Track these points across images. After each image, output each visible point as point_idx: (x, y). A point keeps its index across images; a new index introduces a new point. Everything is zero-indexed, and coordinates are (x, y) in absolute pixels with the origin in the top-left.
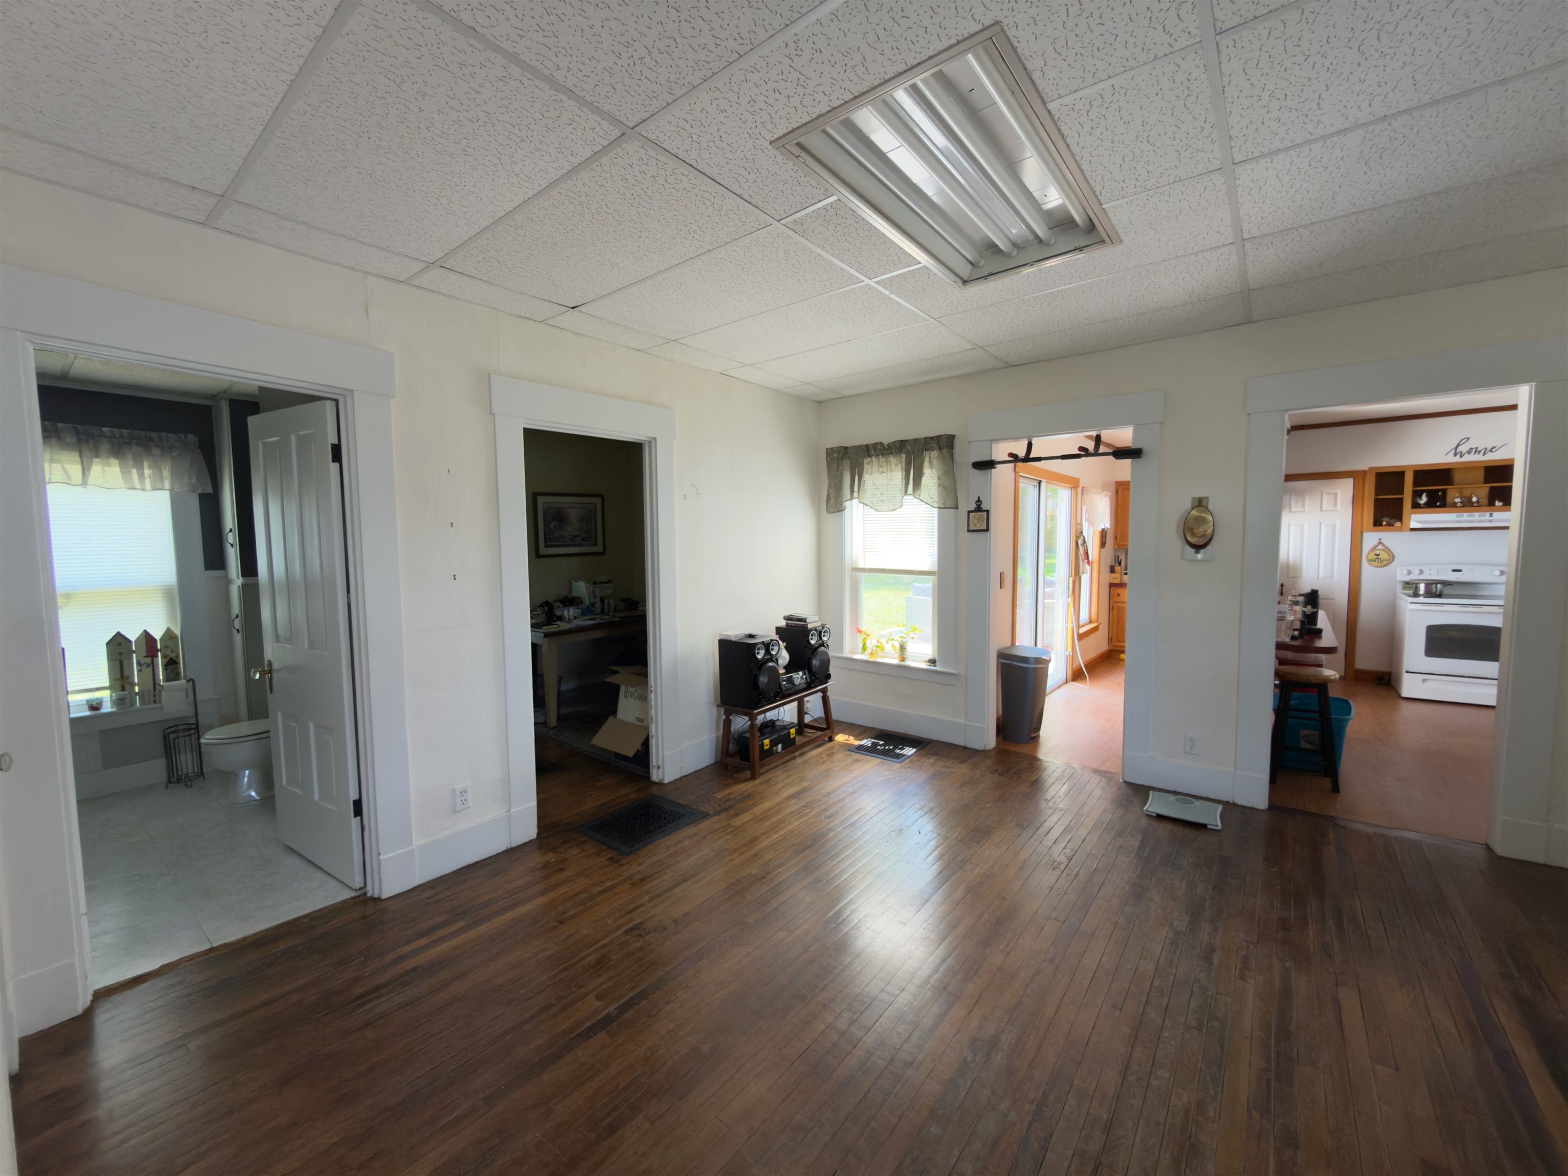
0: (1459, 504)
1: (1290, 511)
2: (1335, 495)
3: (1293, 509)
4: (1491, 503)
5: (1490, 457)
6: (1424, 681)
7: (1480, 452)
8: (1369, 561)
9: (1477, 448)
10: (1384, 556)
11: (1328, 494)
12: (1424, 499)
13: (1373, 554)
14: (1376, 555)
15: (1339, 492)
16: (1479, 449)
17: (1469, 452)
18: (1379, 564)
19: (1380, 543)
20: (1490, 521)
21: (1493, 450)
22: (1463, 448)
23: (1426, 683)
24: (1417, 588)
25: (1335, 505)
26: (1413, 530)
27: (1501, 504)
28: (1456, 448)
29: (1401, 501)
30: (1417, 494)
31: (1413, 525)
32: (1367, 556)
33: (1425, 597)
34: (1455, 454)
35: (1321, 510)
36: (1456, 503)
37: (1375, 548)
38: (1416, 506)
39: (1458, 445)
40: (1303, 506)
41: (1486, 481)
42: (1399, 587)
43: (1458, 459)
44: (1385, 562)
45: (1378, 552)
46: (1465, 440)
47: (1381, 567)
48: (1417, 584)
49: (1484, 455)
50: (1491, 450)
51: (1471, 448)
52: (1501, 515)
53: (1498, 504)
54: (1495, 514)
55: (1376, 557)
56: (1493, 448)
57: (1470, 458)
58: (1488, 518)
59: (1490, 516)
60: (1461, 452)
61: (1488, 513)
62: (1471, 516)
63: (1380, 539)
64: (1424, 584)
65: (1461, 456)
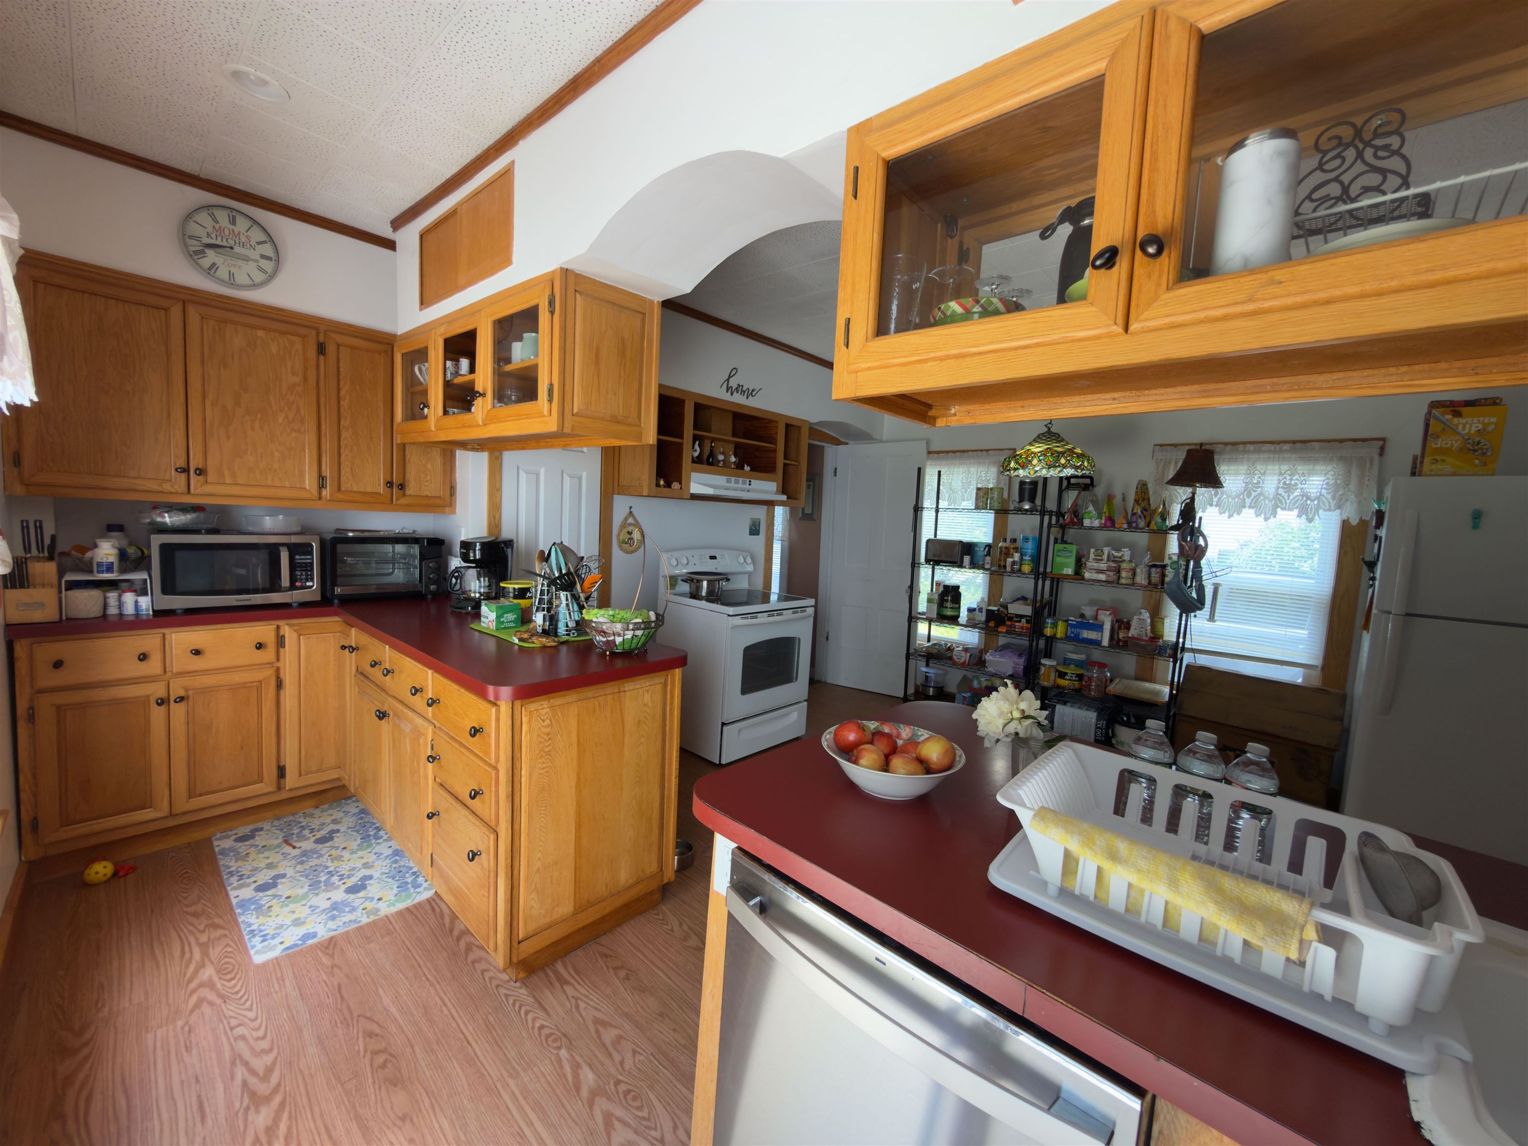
0: (721, 463)
4: (739, 466)
5: (751, 402)
6: (740, 731)
7: (745, 392)
8: (621, 543)
9: (742, 386)
10: (636, 535)
12: (697, 450)
13: (625, 531)
14: (629, 533)
16: (744, 389)
17: (737, 390)
18: (630, 548)
19: (630, 513)
20: (748, 491)
21: (754, 393)
22: (733, 383)
23: (742, 735)
24: (699, 588)
26: (695, 497)
27: (749, 468)
28: (728, 380)
29: (681, 449)
30: (693, 441)
31: (695, 488)
32: (618, 536)
33: (708, 600)
34: (727, 390)
36: (719, 462)
37: (626, 519)
38: (693, 459)
39: (730, 377)
41: (734, 436)
42: (663, 584)
43: (729, 396)
44: (637, 545)
45: (630, 529)
46: (734, 371)
47: (632, 552)
48: (699, 581)
49: (747, 398)
50: (751, 394)
51: (738, 385)
52: (758, 484)
53: (747, 468)
54: (753, 481)
55: (628, 536)
56: (753, 391)
57: (738, 399)
58: (747, 486)
59: (750, 484)
60: (731, 387)
61: (748, 480)
62: (737, 482)
63: (631, 508)
64: (709, 582)
65: (732, 394)
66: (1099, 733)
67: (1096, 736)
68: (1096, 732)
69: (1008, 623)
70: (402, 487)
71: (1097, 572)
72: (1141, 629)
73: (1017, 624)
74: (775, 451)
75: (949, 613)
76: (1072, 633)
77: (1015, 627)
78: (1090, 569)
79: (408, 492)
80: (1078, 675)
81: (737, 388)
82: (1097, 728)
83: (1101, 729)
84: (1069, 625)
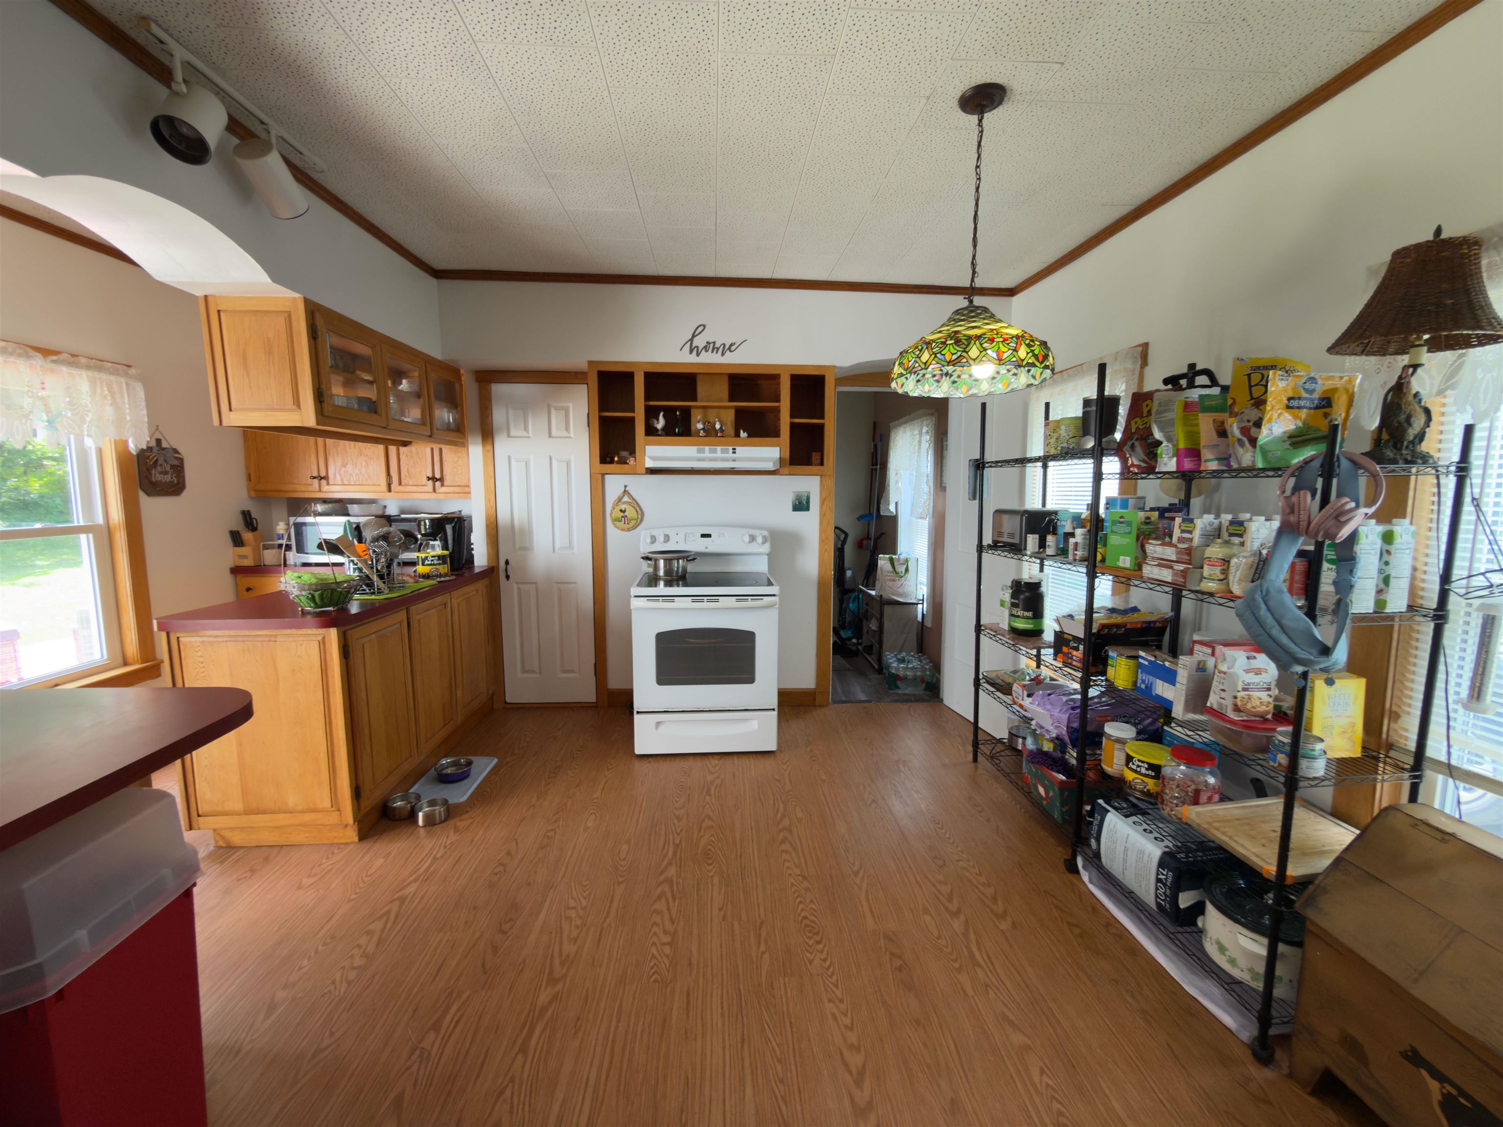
0: (702, 433)
1: (509, 436)
2: (567, 411)
3: (513, 432)
4: (736, 433)
5: (731, 359)
6: (658, 724)
7: (718, 349)
8: (614, 520)
9: (714, 343)
10: (631, 513)
11: (557, 409)
12: (660, 424)
13: (618, 509)
14: (621, 511)
15: (571, 405)
16: (717, 345)
17: (706, 348)
18: (626, 526)
19: (625, 492)
20: (734, 460)
21: (733, 348)
22: (699, 342)
23: (662, 728)
25: (567, 429)
26: (653, 471)
27: (746, 435)
28: (691, 340)
29: (632, 420)
30: (651, 413)
31: (649, 464)
32: (612, 513)
33: (663, 585)
34: (691, 352)
35: (550, 436)
36: (698, 431)
37: (620, 500)
38: (650, 431)
39: (694, 336)
40: (526, 429)
41: (731, 399)
43: (693, 359)
44: (633, 522)
45: (623, 507)
46: (701, 328)
47: (629, 530)
48: (656, 560)
49: (723, 354)
50: (729, 349)
51: (708, 343)
52: (742, 451)
53: (743, 434)
54: (738, 449)
55: (622, 514)
56: (731, 345)
57: (708, 358)
58: (730, 455)
59: (734, 453)
60: (697, 347)
61: (731, 448)
62: (723, 452)
63: (625, 486)
64: (665, 560)
65: (698, 355)
66: (1161, 891)
67: (1157, 896)
68: (1157, 889)
69: (1065, 649)
70: (441, 480)
71: (1159, 565)
72: (1223, 695)
73: (1075, 653)
74: (777, 410)
75: (1021, 625)
76: (1143, 682)
77: (1071, 658)
78: (1154, 558)
79: (445, 484)
80: (1151, 767)
81: (705, 347)
82: (1159, 880)
83: (1165, 885)
84: (1140, 666)
